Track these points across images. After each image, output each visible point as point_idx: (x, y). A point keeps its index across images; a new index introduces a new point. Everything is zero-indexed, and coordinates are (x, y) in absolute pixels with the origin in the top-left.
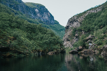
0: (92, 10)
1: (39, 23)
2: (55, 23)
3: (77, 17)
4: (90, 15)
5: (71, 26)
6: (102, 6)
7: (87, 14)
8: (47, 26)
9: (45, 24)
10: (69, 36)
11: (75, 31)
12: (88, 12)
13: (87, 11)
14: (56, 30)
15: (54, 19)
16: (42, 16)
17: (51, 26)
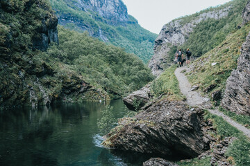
0: (210, 12)
1: (93, 20)
2: (130, 23)
3: (181, 23)
4: (205, 24)
5: (167, 41)
6: (229, 7)
7: (201, 19)
8: (112, 27)
9: (106, 22)
10: (162, 60)
11: (175, 51)
12: (203, 15)
13: (202, 12)
14: (131, 38)
15: (126, 12)
16: (102, 5)
17: (119, 29)
